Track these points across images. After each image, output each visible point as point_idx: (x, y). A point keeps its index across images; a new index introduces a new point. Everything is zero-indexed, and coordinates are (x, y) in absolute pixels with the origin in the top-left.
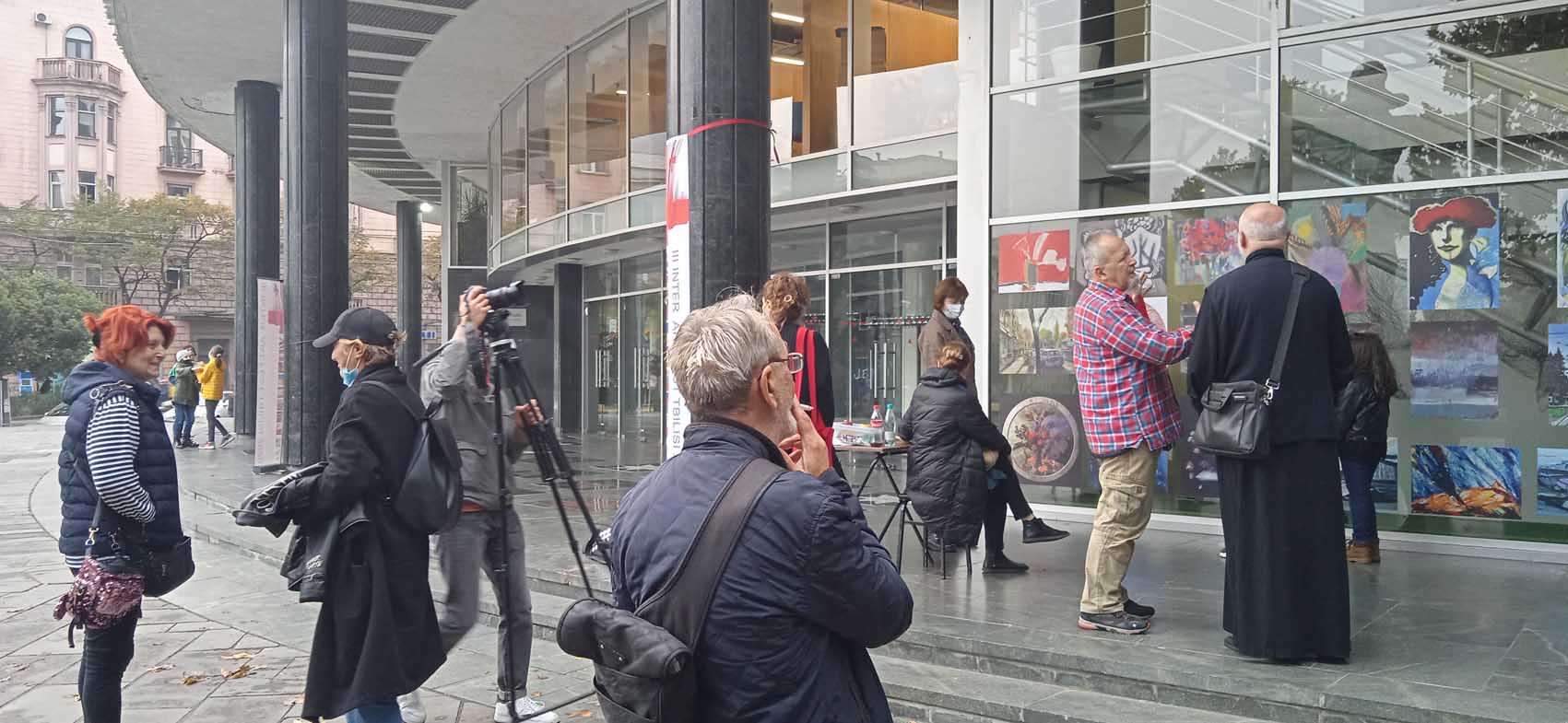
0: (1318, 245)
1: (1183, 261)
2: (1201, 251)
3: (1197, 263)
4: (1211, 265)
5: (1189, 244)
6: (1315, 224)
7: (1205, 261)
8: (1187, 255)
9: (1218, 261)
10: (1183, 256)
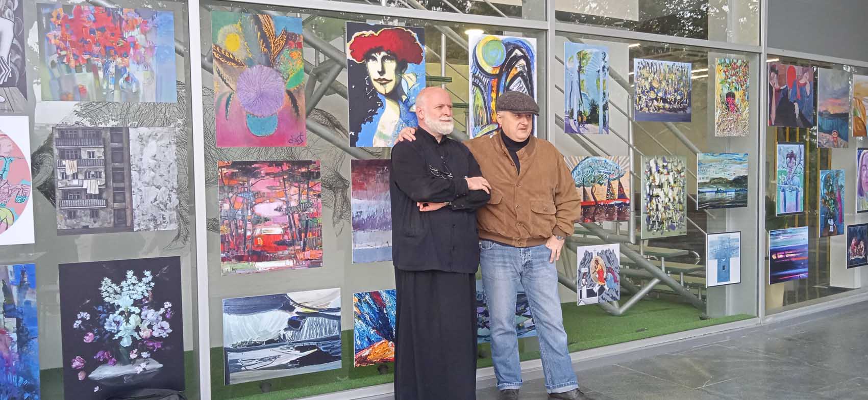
0: (250, 63)
1: (53, 64)
2: (85, 52)
3: (78, 69)
4: (101, 74)
5: (63, 39)
6: (246, 36)
7: (93, 69)
8: (61, 57)
9: (112, 69)
10: (55, 58)
